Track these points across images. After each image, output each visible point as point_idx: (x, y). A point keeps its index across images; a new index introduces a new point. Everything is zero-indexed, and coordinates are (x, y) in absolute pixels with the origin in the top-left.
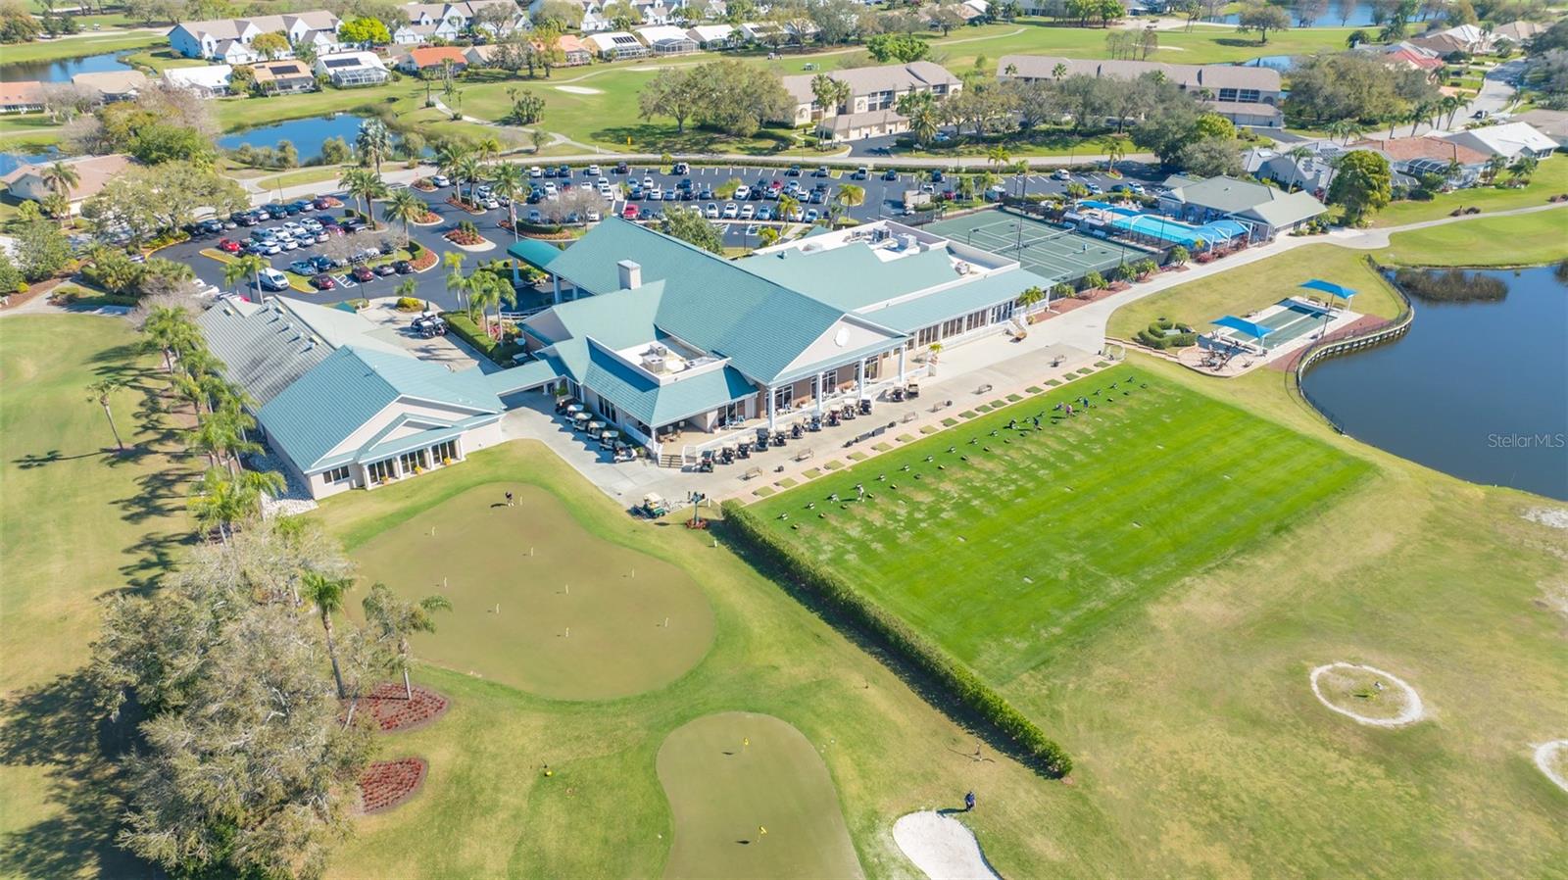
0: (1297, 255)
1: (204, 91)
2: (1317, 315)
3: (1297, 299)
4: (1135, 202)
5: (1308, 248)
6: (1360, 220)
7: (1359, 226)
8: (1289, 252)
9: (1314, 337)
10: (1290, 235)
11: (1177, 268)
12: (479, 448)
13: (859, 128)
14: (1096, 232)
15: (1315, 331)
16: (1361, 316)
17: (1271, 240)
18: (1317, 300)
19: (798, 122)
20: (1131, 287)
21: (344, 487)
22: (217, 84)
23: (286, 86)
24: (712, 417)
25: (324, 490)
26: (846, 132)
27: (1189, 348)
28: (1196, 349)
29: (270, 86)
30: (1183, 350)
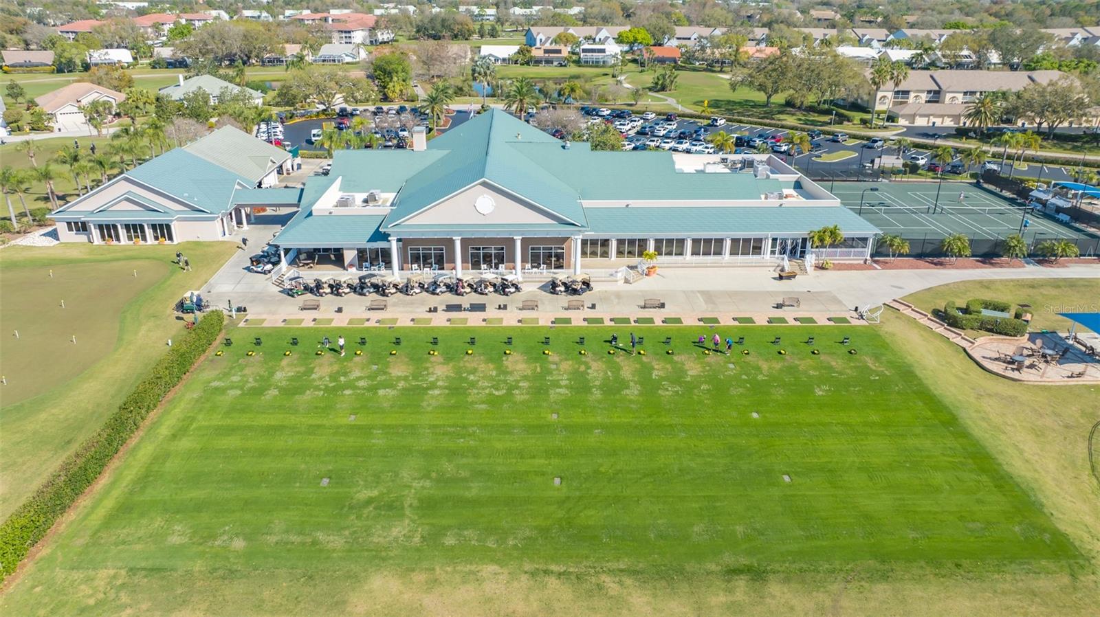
1: (497, 60)
12: (198, 240)
13: (928, 116)
14: (1062, 217)
19: (878, 107)
20: (1024, 267)
21: (82, 238)
22: (506, 56)
23: (549, 62)
24: (349, 256)
25: (67, 236)
26: (912, 117)
27: (1008, 337)
28: (1019, 342)
29: (538, 62)
30: (994, 337)
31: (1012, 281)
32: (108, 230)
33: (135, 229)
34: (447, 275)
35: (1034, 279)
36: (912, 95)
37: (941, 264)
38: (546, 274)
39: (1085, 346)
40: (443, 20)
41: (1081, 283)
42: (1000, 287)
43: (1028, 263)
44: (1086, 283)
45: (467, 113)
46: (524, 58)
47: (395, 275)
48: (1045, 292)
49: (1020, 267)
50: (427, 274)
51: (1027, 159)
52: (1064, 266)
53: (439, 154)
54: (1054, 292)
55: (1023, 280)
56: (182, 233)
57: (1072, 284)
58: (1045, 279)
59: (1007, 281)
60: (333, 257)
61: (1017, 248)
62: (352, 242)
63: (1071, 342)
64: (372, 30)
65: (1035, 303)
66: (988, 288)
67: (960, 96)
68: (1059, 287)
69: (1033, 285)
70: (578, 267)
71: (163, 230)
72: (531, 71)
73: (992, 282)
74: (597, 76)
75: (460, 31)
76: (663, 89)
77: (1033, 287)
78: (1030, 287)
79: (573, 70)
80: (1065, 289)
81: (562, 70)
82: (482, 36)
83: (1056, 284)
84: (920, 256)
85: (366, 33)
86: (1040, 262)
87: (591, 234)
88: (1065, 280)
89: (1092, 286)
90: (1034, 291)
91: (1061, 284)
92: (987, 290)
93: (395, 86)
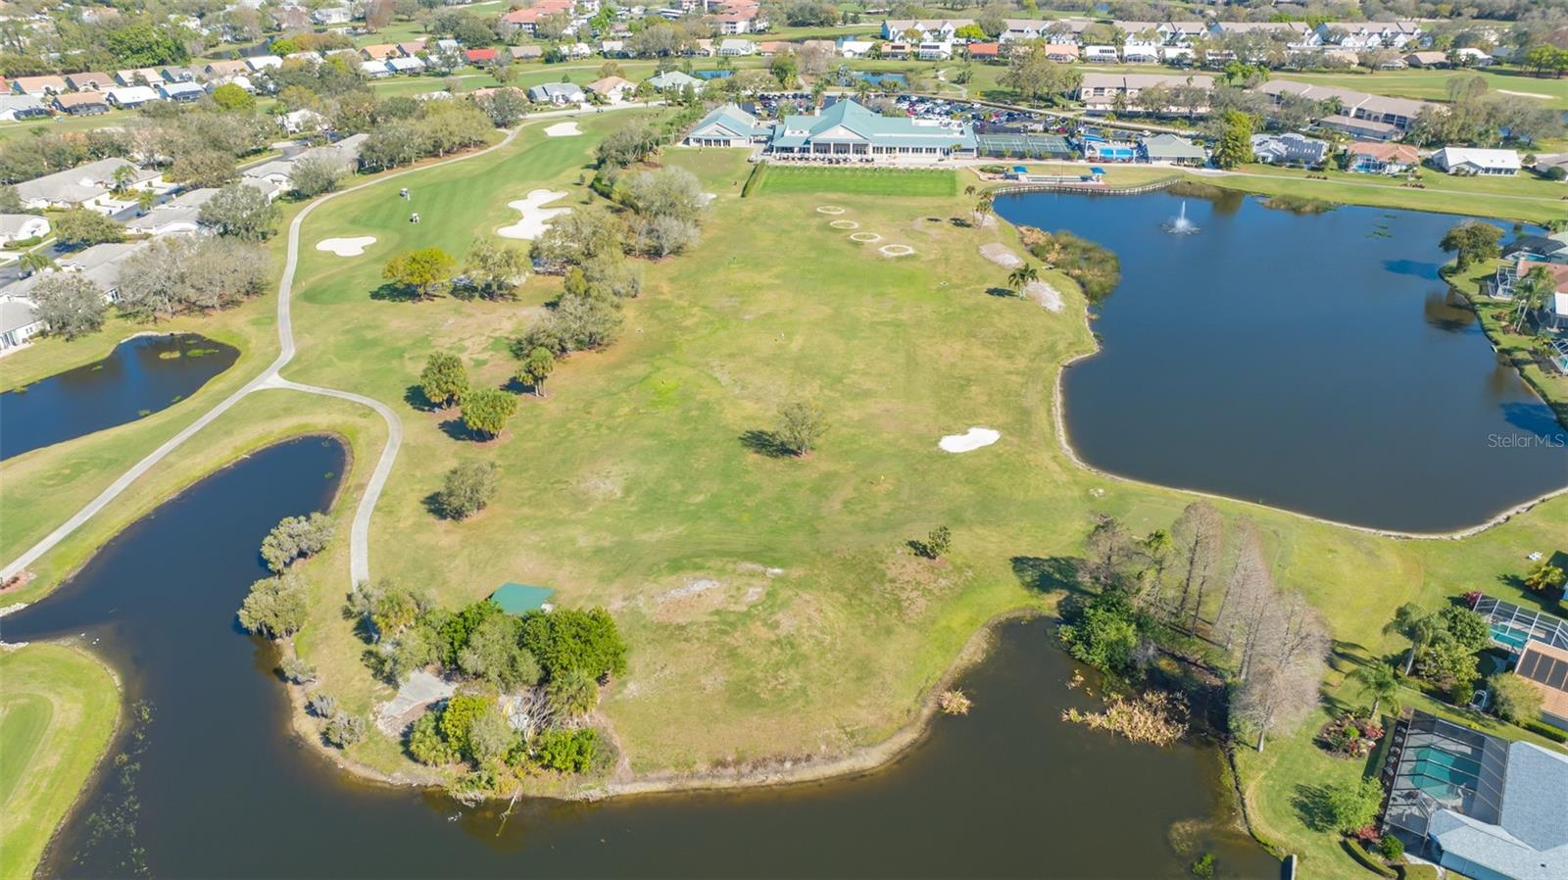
1: (855, 54)
21: (698, 145)
22: (862, 51)
23: (895, 56)
24: (796, 150)
25: (693, 144)
26: (1094, 105)
29: (887, 55)
32: (708, 142)
33: (717, 141)
34: (828, 156)
36: (1106, 90)
38: (859, 156)
40: (812, 9)
45: (834, 98)
46: (876, 54)
47: (812, 155)
50: (822, 156)
51: (1112, 127)
53: (824, 118)
56: (733, 144)
60: (791, 150)
62: (797, 145)
64: (752, 20)
67: (1114, 91)
70: (870, 155)
71: (727, 142)
72: (880, 64)
74: (928, 69)
75: (826, 19)
76: (963, 82)
79: (912, 63)
81: (904, 63)
82: (845, 23)
85: (747, 23)
87: (876, 145)
93: (789, 79)
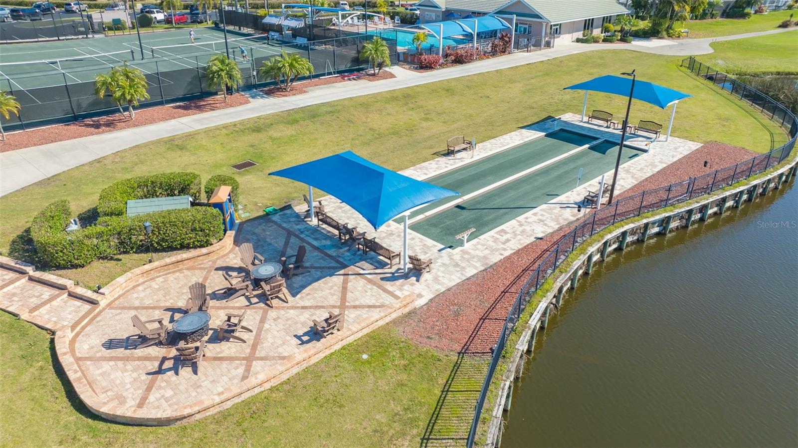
0: (581, 60)
2: (602, 145)
3: (569, 117)
4: (392, 18)
5: (601, 54)
6: (670, 27)
7: (670, 36)
8: (571, 58)
9: (589, 201)
10: (578, 40)
11: (374, 75)
15: (592, 186)
16: (694, 146)
17: (548, 45)
18: (606, 117)
20: (247, 102)
27: (193, 253)
28: (214, 257)
30: (156, 264)
31: (225, 127)
35: (259, 118)
37: (110, 125)
39: (337, 227)
41: (325, 109)
42: (204, 143)
43: (253, 97)
44: (330, 109)
48: (276, 135)
49: (241, 104)
52: (302, 92)
54: (288, 131)
55: (242, 123)
57: (312, 113)
58: (273, 115)
59: (217, 128)
61: (223, 74)
63: (314, 221)
65: (261, 156)
66: (181, 148)
68: (296, 121)
69: (257, 127)
73: (191, 136)
77: (257, 130)
78: (254, 131)
80: (305, 123)
83: (290, 118)
84: (74, 118)
86: (269, 93)
88: (302, 109)
89: (339, 111)
90: (261, 136)
91: (297, 116)
92: (179, 153)
